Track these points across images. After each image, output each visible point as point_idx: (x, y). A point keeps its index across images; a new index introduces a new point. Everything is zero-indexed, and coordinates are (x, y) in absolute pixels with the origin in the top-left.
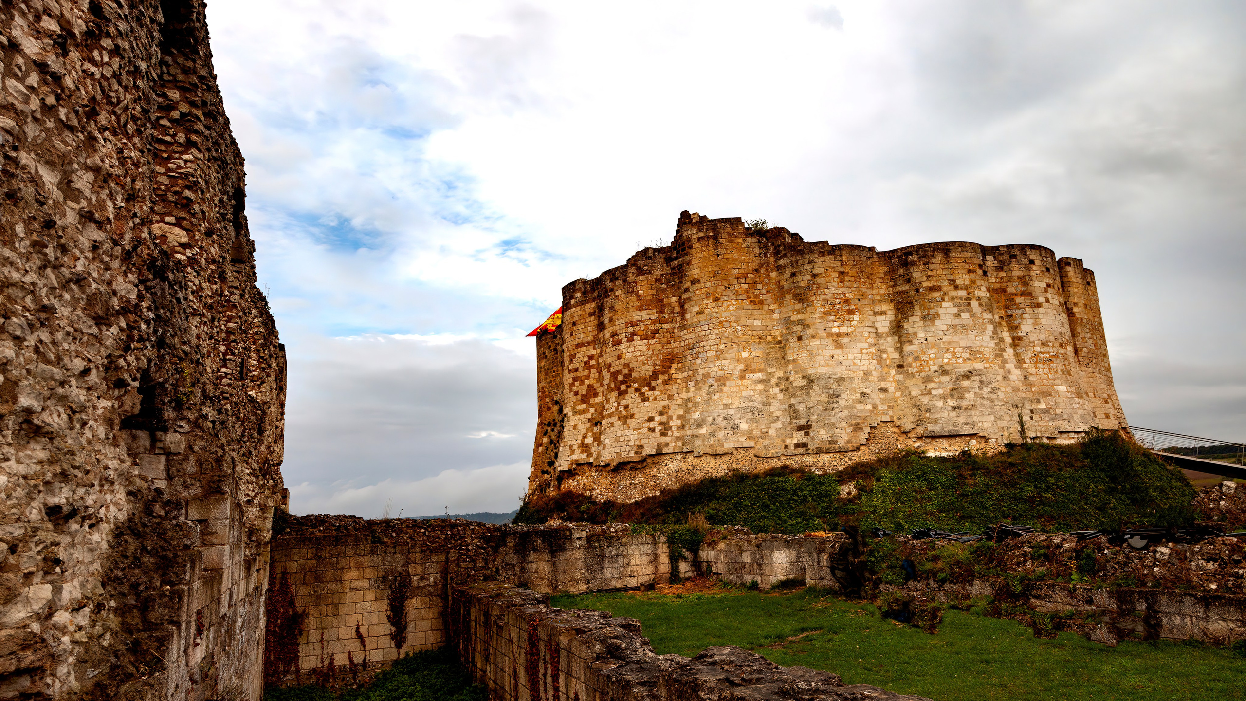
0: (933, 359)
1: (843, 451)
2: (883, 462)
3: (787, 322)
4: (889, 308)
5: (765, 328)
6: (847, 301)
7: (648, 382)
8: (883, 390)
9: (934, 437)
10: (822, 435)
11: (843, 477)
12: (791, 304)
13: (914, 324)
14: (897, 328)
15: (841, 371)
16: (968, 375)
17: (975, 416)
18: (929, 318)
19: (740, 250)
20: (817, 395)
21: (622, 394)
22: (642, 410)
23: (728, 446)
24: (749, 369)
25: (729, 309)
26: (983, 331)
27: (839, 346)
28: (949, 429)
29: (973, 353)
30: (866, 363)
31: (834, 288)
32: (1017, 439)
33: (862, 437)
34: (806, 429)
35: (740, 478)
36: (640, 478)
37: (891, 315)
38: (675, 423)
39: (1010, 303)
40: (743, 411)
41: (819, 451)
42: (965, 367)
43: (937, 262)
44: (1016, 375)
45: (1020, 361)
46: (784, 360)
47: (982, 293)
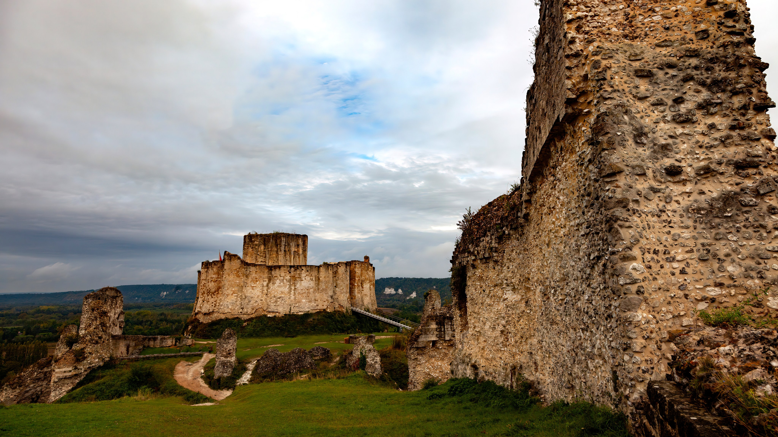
0: (273, 293)
1: (249, 315)
2: (256, 317)
3: (244, 282)
4: (267, 280)
5: (239, 283)
6: (256, 278)
7: (213, 293)
8: (262, 300)
9: (270, 312)
10: (245, 310)
11: (245, 321)
12: (245, 278)
13: (271, 285)
14: (267, 285)
15: (252, 295)
16: (279, 298)
17: (278, 308)
18: (274, 284)
19: (236, 263)
20: (247, 301)
21: (208, 295)
22: (212, 300)
23: (226, 311)
24: (234, 293)
25: (231, 278)
26: (286, 287)
27: (253, 289)
28: (272, 310)
29: (282, 293)
30: (259, 293)
31: (254, 275)
32: (288, 313)
33: (254, 311)
34: (242, 308)
35: (227, 319)
36: (209, 317)
37: (267, 282)
38: (218, 304)
39: (295, 280)
40: (230, 303)
41: (244, 314)
42: (279, 296)
43: (277, 270)
44: (293, 297)
45: (295, 294)
46: (242, 291)
47: (288, 277)
